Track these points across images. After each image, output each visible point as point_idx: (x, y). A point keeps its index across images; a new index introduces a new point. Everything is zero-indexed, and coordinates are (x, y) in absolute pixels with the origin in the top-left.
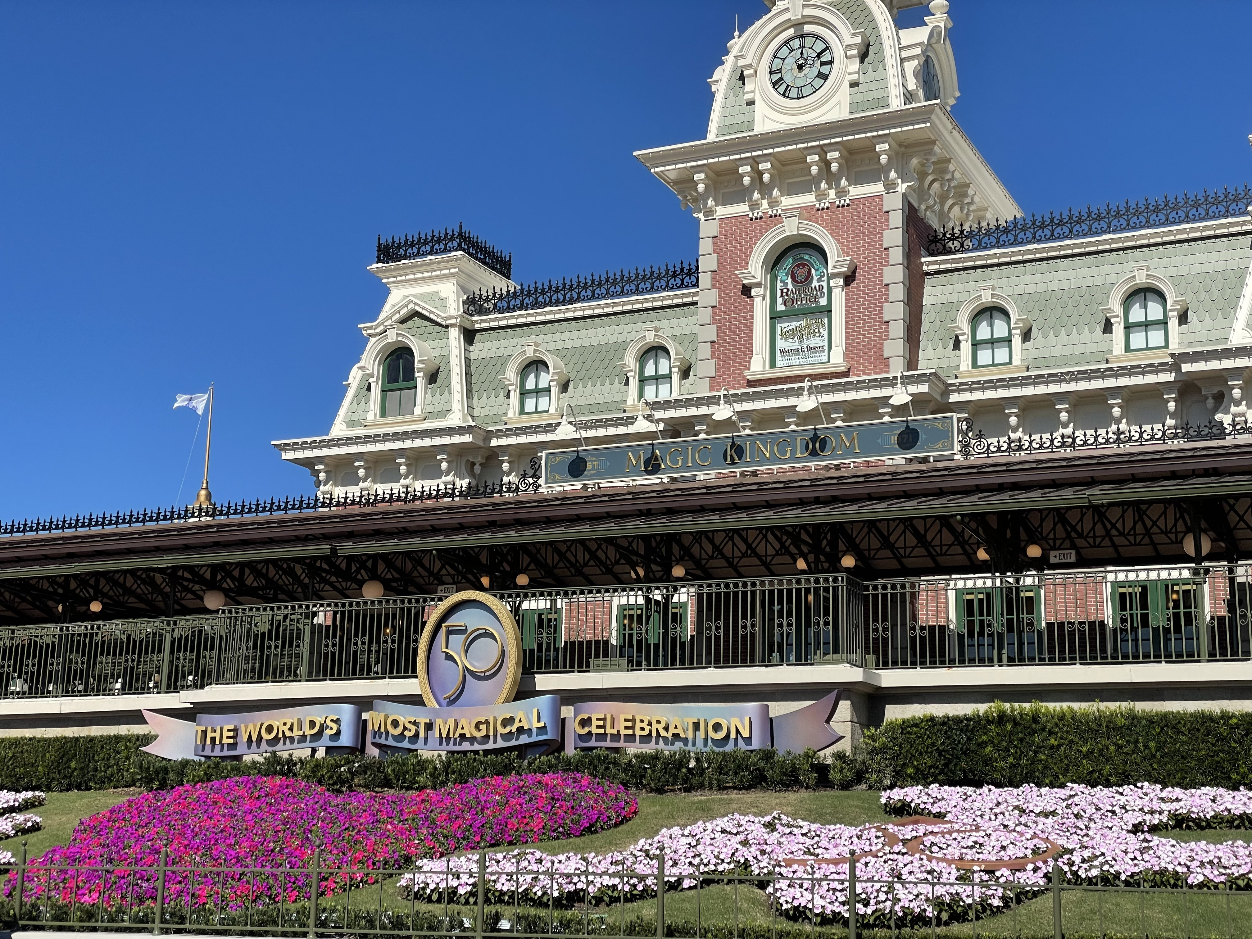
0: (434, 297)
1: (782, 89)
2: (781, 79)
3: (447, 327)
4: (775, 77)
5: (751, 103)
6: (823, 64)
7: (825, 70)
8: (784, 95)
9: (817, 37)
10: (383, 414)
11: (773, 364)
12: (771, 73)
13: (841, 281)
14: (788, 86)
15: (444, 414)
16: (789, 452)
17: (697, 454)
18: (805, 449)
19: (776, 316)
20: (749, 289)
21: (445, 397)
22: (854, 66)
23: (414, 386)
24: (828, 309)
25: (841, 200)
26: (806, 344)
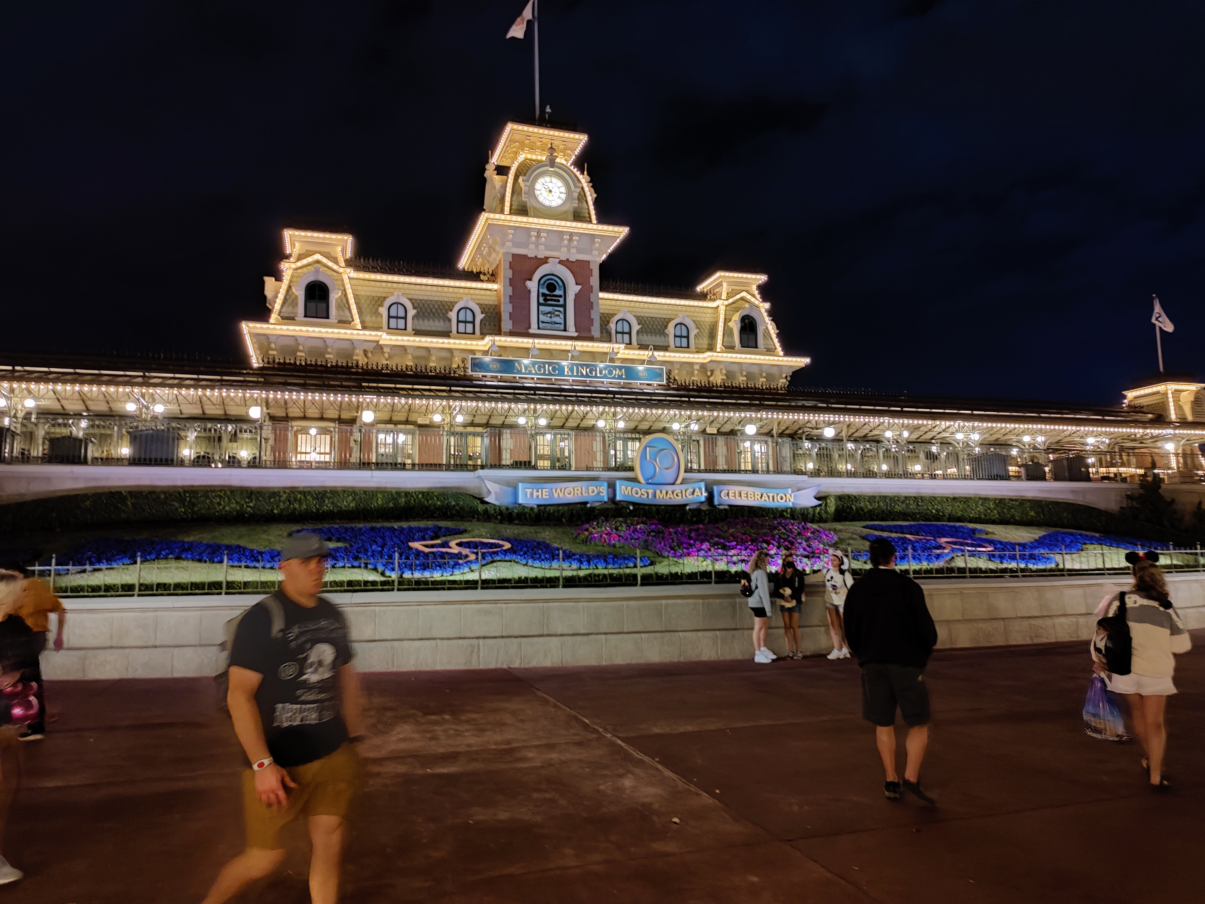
2: (541, 194)
3: (342, 274)
4: (538, 192)
5: (525, 202)
10: (305, 316)
13: (574, 296)
15: (348, 322)
16: (594, 373)
17: (550, 368)
18: (601, 373)
19: (539, 305)
20: (529, 290)
21: (347, 313)
22: (575, 199)
23: (326, 304)
24: (564, 307)
25: (571, 258)
26: (553, 321)
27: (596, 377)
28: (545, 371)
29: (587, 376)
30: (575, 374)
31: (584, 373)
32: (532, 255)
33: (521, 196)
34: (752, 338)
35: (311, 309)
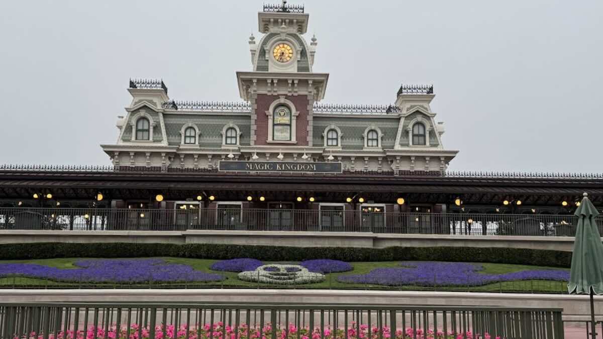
0: (151, 102)
1: (277, 58)
2: (277, 55)
3: (158, 112)
5: (268, 60)
6: (290, 53)
7: (291, 55)
8: (277, 60)
9: (288, 45)
10: (136, 139)
11: (273, 139)
12: (274, 53)
13: (295, 118)
15: (160, 141)
16: (295, 168)
17: (268, 166)
18: (300, 167)
19: (274, 125)
20: (268, 116)
21: (160, 136)
22: (299, 56)
23: (148, 130)
24: (290, 125)
25: (295, 94)
26: (283, 134)
27: (297, 170)
28: (264, 168)
29: (291, 170)
30: (283, 169)
31: (289, 168)
32: (269, 94)
33: (265, 57)
34: (421, 139)
35: (140, 134)
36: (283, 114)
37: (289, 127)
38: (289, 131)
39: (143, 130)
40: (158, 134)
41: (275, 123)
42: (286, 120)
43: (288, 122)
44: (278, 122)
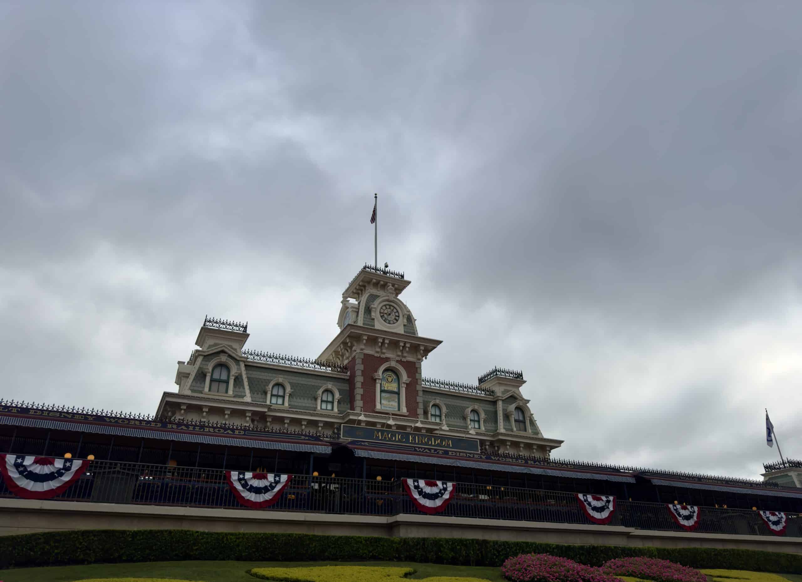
1: (384, 319)
2: (383, 316)
3: (239, 361)
4: (382, 314)
5: (373, 319)
7: (397, 318)
8: (384, 321)
9: (394, 308)
10: (211, 389)
11: (381, 408)
12: (380, 313)
13: (404, 386)
14: (386, 319)
15: (243, 397)
18: (435, 442)
19: (382, 391)
20: (375, 380)
21: (241, 389)
22: (405, 321)
23: (227, 382)
24: (398, 393)
25: (404, 360)
26: (391, 403)
27: (431, 445)
28: (395, 438)
30: (417, 442)
32: (377, 355)
33: (371, 316)
34: (522, 425)
35: (215, 385)
36: (391, 380)
37: (397, 396)
38: (397, 400)
39: (220, 381)
40: (240, 388)
41: (382, 389)
42: (393, 387)
43: (396, 390)
44: (386, 389)
